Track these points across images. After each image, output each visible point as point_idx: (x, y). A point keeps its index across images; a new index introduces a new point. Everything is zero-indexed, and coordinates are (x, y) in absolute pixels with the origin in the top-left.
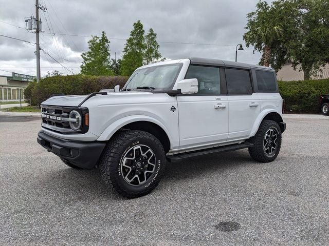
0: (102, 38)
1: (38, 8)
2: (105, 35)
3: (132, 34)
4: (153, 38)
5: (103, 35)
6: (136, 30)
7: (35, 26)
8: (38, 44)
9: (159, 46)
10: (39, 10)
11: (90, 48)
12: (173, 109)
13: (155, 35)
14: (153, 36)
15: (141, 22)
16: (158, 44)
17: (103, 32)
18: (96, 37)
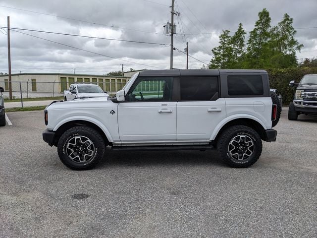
0: (239, 30)
1: (173, 13)
2: (242, 27)
3: (257, 24)
4: (289, 24)
5: (240, 27)
6: (261, 20)
7: (170, 30)
8: (172, 45)
9: (295, 31)
10: (174, 15)
11: (220, 42)
12: (113, 112)
13: (292, 19)
14: (289, 22)
15: (266, 10)
16: (295, 30)
17: (240, 24)
18: (227, 31)
